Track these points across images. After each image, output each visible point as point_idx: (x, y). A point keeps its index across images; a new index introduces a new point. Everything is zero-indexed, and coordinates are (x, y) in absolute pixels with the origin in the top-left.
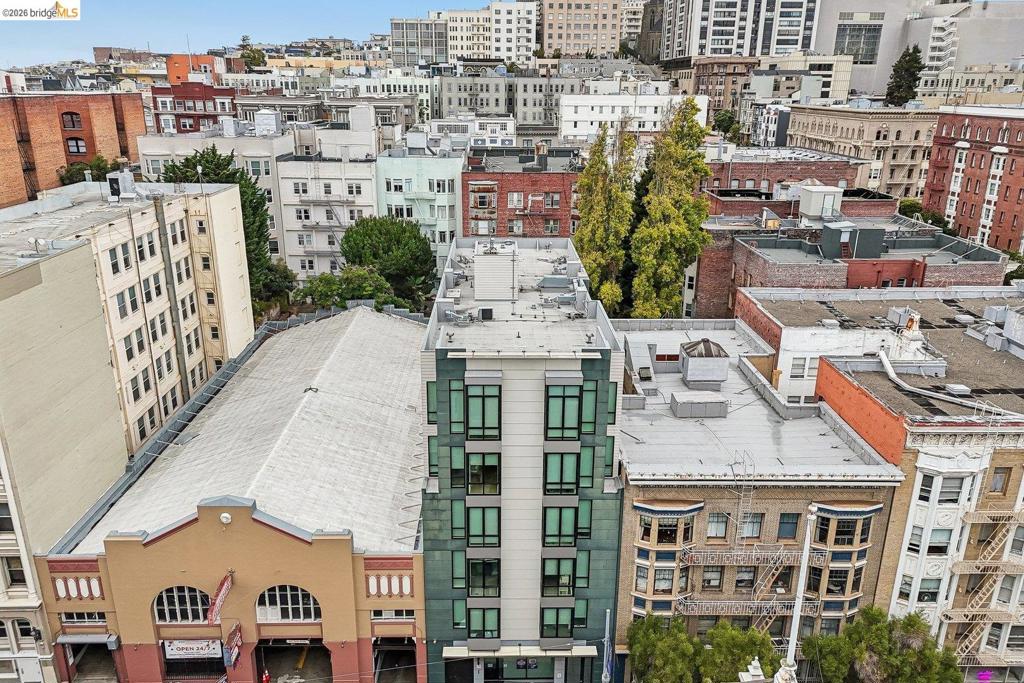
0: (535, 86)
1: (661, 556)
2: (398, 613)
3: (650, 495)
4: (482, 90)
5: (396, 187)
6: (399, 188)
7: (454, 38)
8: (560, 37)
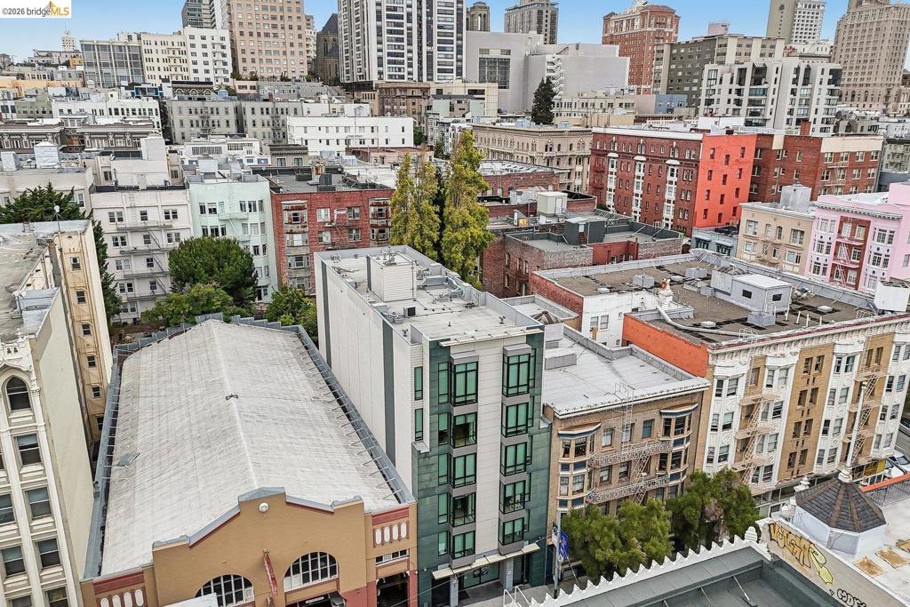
0: (262, 109)
1: (578, 466)
2: (395, 555)
3: (569, 424)
4: (212, 113)
5: (210, 210)
6: (213, 211)
7: (150, 60)
8: (253, 61)
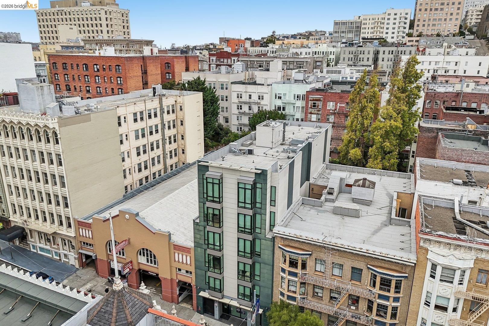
0: (389, 51)
1: (291, 273)
2: (187, 272)
3: (287, 243)
5: (279, 97)
7: (365, 28)
8: (424, 25)
